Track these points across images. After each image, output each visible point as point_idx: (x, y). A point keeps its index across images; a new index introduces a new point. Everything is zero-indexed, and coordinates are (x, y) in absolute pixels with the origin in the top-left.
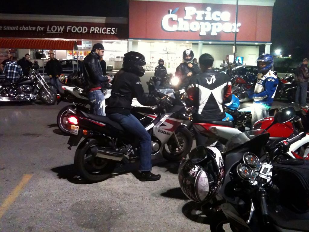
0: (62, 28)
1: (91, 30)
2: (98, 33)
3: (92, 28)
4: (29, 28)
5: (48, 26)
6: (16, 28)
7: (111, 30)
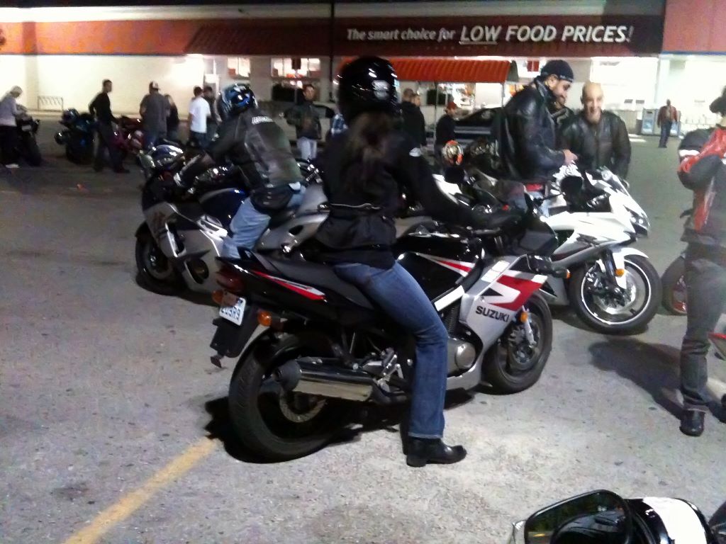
0: (495, 32)
1: (566, 34)
2: (582, 39)
3: (567, 28)
4: (422, 35)
6: (394, 35)
7: (615, 32)
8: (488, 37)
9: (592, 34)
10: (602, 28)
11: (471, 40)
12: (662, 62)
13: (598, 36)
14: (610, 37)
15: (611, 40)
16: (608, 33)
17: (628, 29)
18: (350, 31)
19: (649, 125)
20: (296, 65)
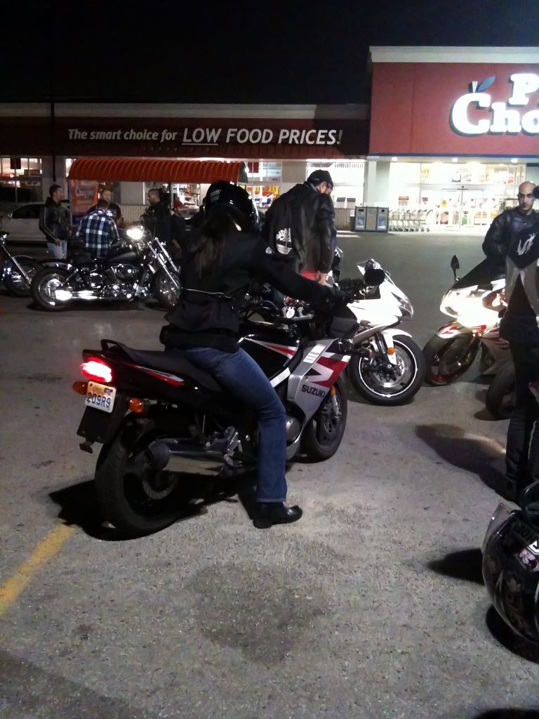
0: (216, 133)
1: (281, 137)
2: (297, 142)
3: (282, 131)
4: (144, 135)
5: (186, 130)
6: (116, 136)
7: (327, 134)
8: (209, 139)
9: (306, 136)
10: (315, 131)
11: (193, 142)
12: (370, 163)
13: (311, 139)
14: (321, 139)
15: (323, 143)
16: (320, 136)
17: (338, 133)
18: (71, 131)
19: (361, 222)
20: (16, 165)
